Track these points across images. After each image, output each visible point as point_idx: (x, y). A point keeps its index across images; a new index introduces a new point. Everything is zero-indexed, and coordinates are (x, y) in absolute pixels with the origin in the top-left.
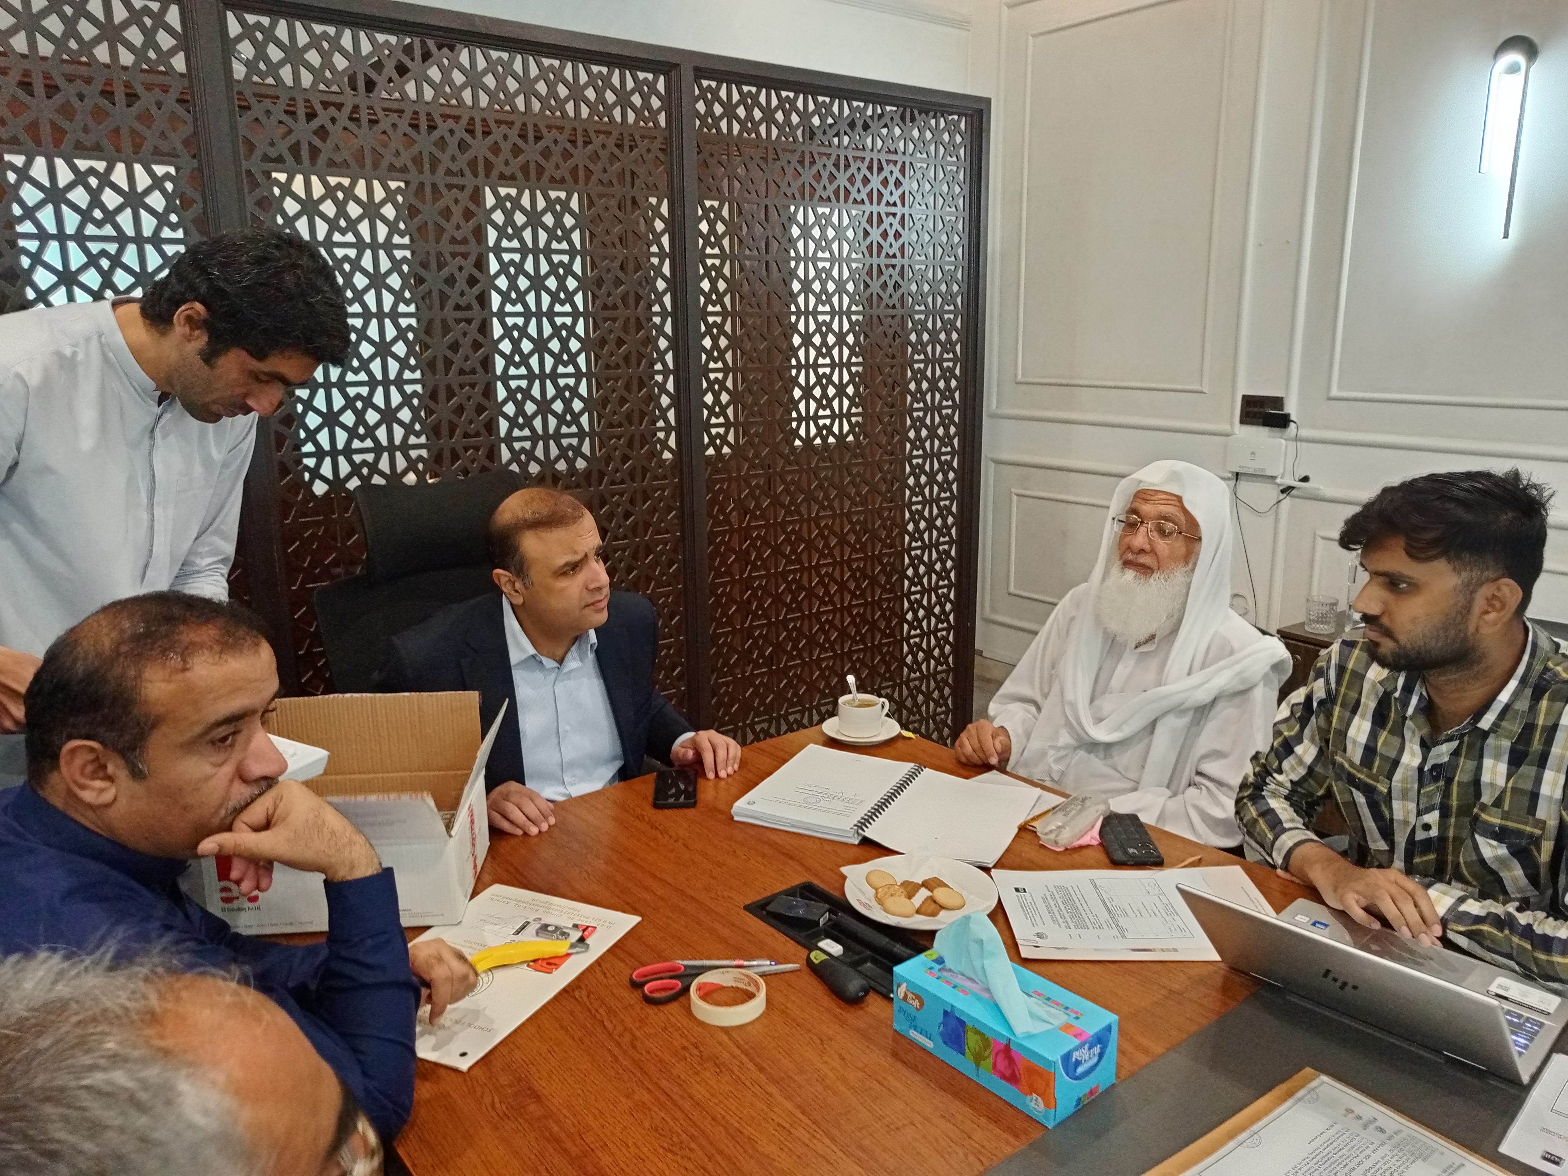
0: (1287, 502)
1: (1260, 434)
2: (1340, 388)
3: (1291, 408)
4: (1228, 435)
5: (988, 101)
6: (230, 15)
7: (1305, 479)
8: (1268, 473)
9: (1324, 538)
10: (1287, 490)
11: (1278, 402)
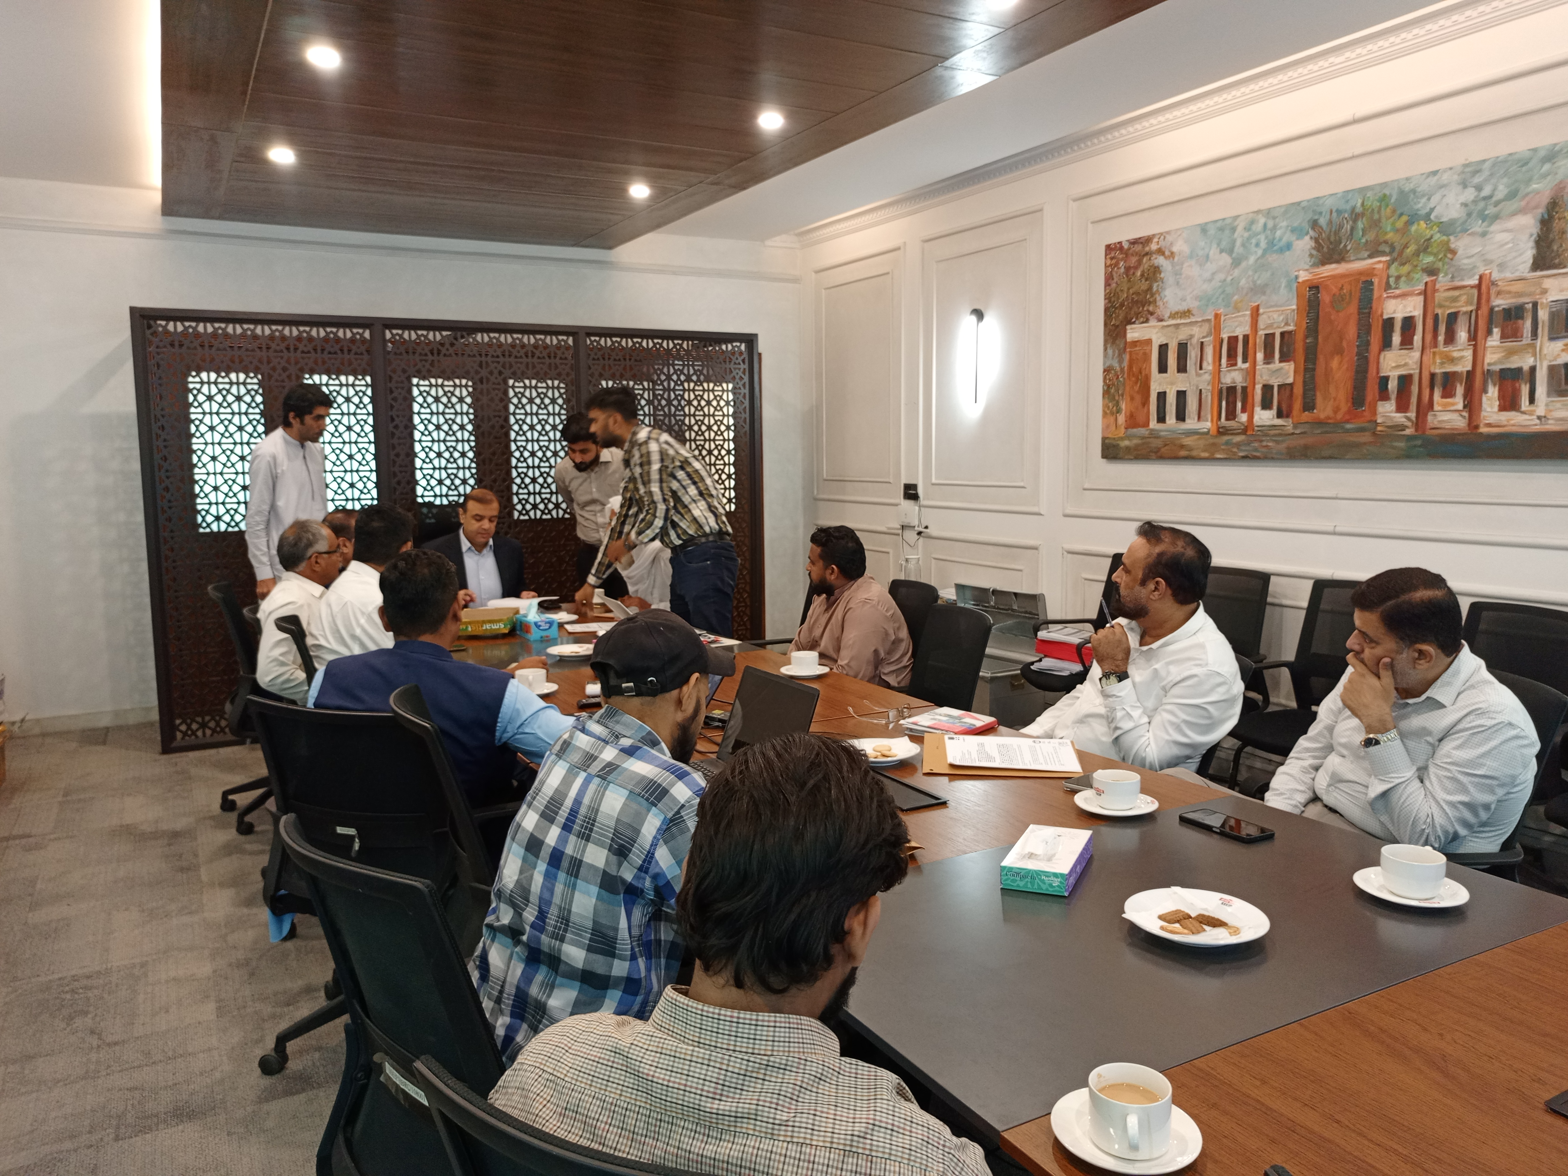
0: (921, 540)
1: (908, 504)
2: (936, 478)
3: (920, 491)
4: (896, 505)
5: (756, 335)
6: (387, 332)
7: (926, 527)
8: (912, 525)
9: (935, 559)
10: (919, 533)
11: (914, 487)
